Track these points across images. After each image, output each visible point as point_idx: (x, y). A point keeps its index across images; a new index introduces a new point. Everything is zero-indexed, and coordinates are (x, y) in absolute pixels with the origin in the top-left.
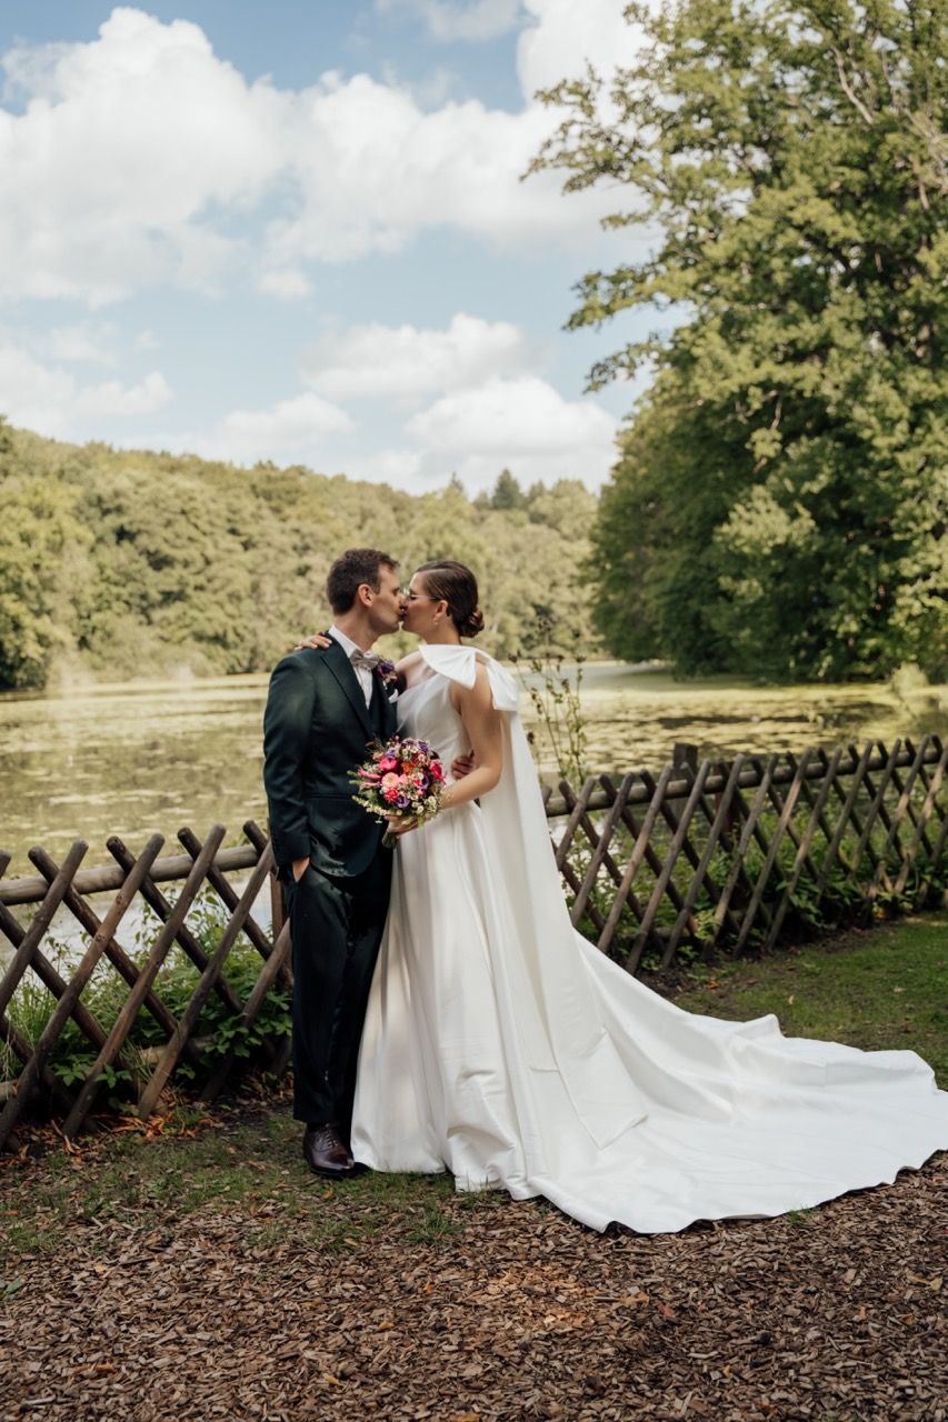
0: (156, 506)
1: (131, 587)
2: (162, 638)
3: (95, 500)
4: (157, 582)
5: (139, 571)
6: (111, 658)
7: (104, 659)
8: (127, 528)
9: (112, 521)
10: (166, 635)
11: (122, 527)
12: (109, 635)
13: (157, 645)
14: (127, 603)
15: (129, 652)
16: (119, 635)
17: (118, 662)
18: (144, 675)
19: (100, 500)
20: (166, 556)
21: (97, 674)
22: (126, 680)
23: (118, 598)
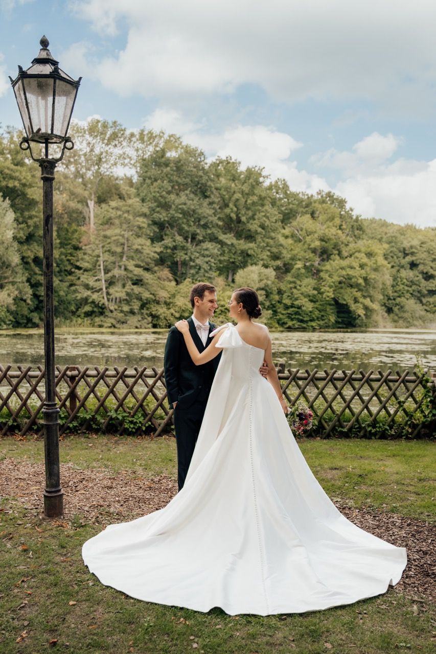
0: (429, 253)
1: (414, 287)
2: (426, 310)
3: (402, 249)
4: (425, 285)
5: (418, 281)
6: (402, 317)
7: (399, 318)
8: (415, 262)
9: (409, 259)
10: (429, 309)
11: (413, 262)
12: (402, 307)
13: (423, 313)
14: (411, 294)
15: (410, 315)
16: (407, 308)
17: (405, 319)
18: (415, 326)
19: (404, 249)
20: (432, 274)
21: (396, 324)
22: (407, 327)
23: (408, 291)
